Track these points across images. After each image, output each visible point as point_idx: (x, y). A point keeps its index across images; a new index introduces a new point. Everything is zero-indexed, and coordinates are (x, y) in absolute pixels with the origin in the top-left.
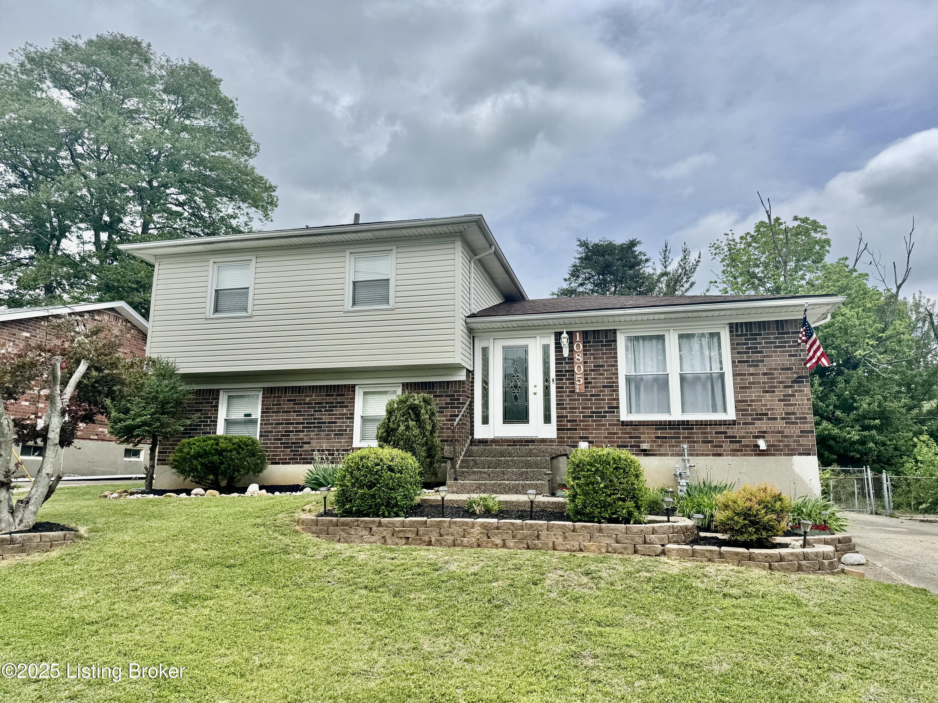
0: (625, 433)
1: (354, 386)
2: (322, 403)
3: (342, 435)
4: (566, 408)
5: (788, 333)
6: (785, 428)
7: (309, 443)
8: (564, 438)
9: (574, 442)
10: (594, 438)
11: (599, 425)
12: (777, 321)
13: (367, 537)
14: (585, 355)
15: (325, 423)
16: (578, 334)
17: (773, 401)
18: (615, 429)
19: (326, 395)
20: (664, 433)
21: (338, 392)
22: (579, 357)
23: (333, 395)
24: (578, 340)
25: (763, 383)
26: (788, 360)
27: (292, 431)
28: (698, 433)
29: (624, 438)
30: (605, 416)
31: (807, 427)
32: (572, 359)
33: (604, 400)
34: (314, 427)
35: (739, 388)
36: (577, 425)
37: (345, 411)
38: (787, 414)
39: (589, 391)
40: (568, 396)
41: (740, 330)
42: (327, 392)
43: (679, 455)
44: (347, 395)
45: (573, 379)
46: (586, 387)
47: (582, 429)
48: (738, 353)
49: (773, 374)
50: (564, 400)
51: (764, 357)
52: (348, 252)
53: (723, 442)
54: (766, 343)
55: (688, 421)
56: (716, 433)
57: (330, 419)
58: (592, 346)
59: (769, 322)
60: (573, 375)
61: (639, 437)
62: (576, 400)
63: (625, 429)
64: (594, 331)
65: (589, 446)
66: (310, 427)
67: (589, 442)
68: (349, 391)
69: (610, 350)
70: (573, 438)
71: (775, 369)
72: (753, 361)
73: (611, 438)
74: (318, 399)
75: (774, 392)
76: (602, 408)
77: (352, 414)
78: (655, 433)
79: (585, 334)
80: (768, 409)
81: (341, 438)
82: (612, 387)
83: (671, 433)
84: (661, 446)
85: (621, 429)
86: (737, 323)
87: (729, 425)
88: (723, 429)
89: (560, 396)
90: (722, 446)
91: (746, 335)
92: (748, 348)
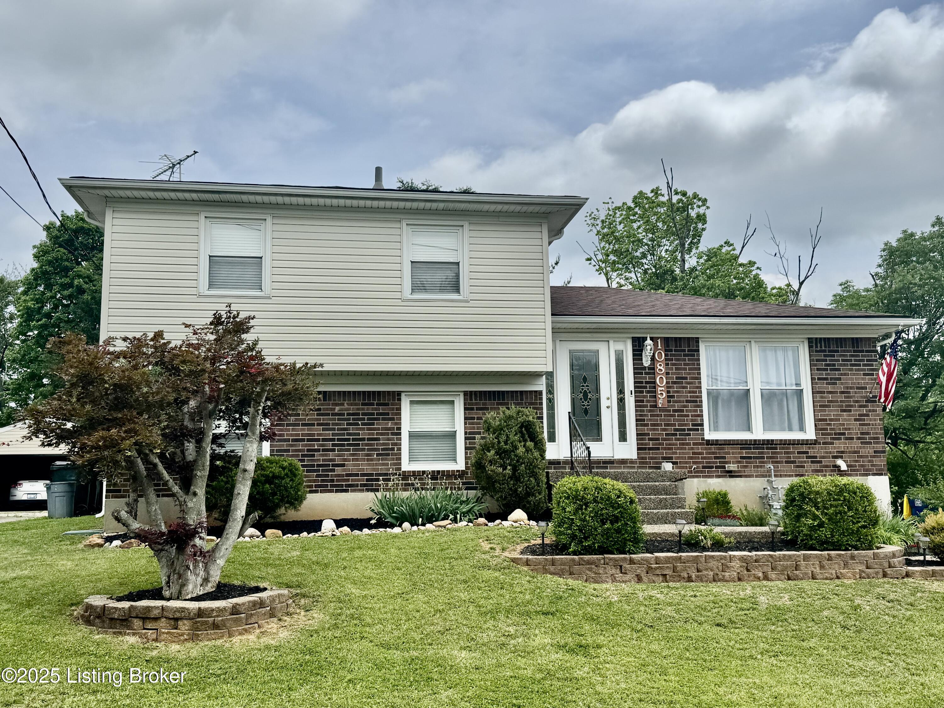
0: (710, 453)
1: (399, 394)
2: (358, 414)
3: (388, 455)
4: (647, 425)
5: (862, 351)
6: (861, 448)
7: (343, 465)
8: (645, 458)
9: (657, 463)
10: (678, 458)
11: (683, 444)
12: (853, 339)
13: (619, 576)
14: (667, 364)
15: (363, 439)
16: (659, 341)
17: (849, 420)
18: (700, 449)
19: (363, 404)
20: (748, 453)
21: (379, 400)
22: (661, 367)
23: (373, 404)
24: (660, 347)
25: (841, 401)
26: (863, 379)
27: (318, 450)
28: (781, 453)
29: (709, 458)
30: (689, 435)
31: (879, 447)
32: (654, 369)
33: (688, 416)
34: (348, 445)
35: (819, 406)
36: (660, 444)
37: (390, 425)
38: (862, 434)
39: (672, 406)
40: (650, 411)
41: (819, 345)
42: (364, 400)
43: (763, 476)
44: (392, 404)
45: (655, 392)
46: (669, 402)
47: (665, 449)
48: (818, 369)
49: (849, 393)
50: (645, 415)
51: (842, 374)
52: (404, 223)
53: (805, 462)
54: (843, 360)
55: (772, 440)
56: (799, 453)
57: (369, 434)
58: (674, 355)
59: (845, 339)
60: (655, 387)
61: (724, 458)
62: (658, 416)
63: (710, 449)
64: (676, 338)
65: (673, 467)
66: (343, 445)
67: (673, 463)
68: (394, 400)
69: (692, 360)
70: (655, 458)
71: (851, 388)
72: (831, 379)
73: (695, 458)
74: (352, 409)
75: (850, 411)
76: (686, 425)
77: (399, 429)
78: (740, 453)
79: (666, 340)
80: (846, 429)
81: (386, 459)
82: (696, 402)
83: (755, 453)
84: (746, 467)
85: (706, 449)
86: (817, 338)
87: (810, 444)
88: (804, 448)
89: (641, 411)
90: (803, 467)
91: (825, 351)
92: (826, 365)
